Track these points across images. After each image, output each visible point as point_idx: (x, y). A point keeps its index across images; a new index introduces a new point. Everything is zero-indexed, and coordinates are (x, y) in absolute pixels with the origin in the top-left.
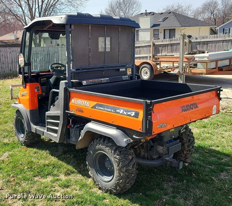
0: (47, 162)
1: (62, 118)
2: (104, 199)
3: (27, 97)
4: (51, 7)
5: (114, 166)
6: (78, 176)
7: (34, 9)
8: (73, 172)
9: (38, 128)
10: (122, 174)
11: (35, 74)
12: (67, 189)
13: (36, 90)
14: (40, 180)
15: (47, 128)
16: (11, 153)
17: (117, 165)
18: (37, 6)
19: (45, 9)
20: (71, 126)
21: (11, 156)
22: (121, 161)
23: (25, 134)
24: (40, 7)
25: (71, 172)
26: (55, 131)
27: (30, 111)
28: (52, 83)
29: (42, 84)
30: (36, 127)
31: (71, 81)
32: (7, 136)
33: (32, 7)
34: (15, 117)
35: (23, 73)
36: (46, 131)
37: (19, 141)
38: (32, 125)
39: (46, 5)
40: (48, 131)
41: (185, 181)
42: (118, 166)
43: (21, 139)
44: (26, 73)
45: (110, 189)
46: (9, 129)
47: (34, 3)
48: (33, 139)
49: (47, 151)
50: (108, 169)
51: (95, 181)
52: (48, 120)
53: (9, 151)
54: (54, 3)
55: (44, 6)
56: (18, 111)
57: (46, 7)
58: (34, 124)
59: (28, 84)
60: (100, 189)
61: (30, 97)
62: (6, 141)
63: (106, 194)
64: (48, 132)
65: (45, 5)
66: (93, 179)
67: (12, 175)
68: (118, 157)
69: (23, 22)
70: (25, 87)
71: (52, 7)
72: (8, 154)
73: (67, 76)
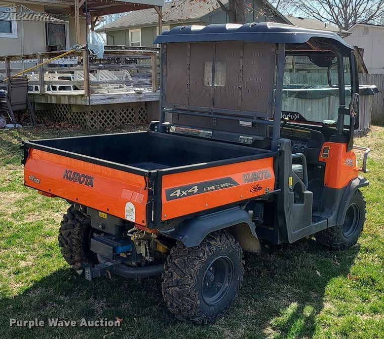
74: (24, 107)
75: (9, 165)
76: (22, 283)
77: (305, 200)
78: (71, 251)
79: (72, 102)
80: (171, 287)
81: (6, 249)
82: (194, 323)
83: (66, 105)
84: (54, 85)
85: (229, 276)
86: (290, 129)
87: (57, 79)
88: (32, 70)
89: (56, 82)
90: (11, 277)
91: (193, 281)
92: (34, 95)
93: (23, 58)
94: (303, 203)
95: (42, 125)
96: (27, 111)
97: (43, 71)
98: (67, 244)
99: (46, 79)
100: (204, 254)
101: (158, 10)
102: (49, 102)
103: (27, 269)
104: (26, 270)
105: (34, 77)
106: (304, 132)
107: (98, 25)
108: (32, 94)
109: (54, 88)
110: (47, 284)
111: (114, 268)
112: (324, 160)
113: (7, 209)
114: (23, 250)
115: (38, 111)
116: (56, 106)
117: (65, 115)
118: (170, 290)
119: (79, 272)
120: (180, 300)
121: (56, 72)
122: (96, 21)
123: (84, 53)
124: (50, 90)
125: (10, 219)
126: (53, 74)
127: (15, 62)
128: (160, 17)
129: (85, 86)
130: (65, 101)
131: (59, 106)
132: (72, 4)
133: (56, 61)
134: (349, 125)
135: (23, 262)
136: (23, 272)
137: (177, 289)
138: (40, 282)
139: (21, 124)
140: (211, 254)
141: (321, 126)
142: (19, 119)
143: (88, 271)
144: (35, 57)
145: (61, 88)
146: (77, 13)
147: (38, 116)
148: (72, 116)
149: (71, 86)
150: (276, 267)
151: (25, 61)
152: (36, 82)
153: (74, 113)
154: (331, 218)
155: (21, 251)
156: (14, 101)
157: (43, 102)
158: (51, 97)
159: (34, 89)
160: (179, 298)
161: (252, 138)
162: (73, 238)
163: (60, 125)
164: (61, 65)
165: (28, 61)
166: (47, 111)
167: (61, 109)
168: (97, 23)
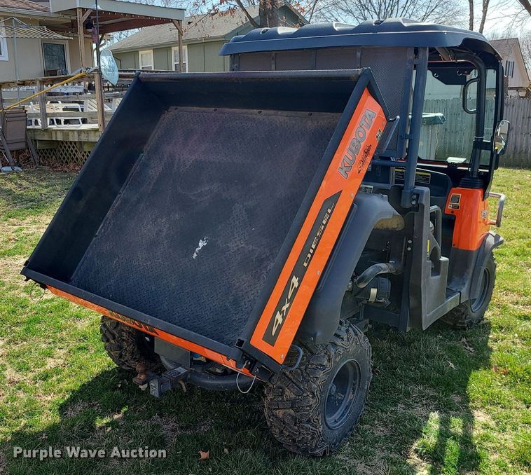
74: (23, 146)
75: (11, 220)
76: (54, 394)
77: (442, 270)
78: (120, 348)
79: (83, 138)
80: (281, 409)
81: (25, 340)
82: (314, 456)
83: (75, 143)
84: (59, 118)
85: (354, 385)
86: (401, 170)
87: (61, 111)
88: (31, 100)
89: (61, 115)
90: (37, 385)
91: (315, 401)
92: (34, 130)
93: (19, 84)
94: (439, 275)
95: (47, 168)
96: (27, 151)
97: (44, 101)
98: (114, 339)
99: (48, 111)
100: (329, 360)
101: (177, 25)
102: (54, 139)
103: (57, 371)
104: (57, 374)
105: (33, 108)
106: (420, 175)
107: (104, 44)
108: (32, 129)
109: (59, 122)
110: (89, 395)
111: (189, 377)
112: (452, 212)
113: (17, 280)
114: (47, 341)
115: (40, 150)
116: (63, 143)
117: (74, 155)
118: (280, 413)
119: (143, 388)
120: (296, 428)
121: (60, 102)
122: (101, 40)
123: (97, 77)
124: (53, 124)
125: (24, 295)
126: (56, 104)
127: (9, 90)
128: (180, 33)
129: (100, 119)
130: (74, 138)
131: (67, 143)
132: (74, 18)
133: (58, 88)
134: (488, 164)
135: (50, 359)
136: (53, 377)
137: (292, 412)
138: (80, 391)
139: (20, 166)
140: (337, 360)
141: (446, 167)
142: (18, 160)
143: (154, 384)
144: (33, 82)
145: (67, 122)
146: (81, 29)
147: (40, 157)
148: (83, 155)
149: (80, 118)
150: (392, 358)
151: (21, 89)
152: (37, 115)
153: (85, 152)
154: (464, 290)
155: (45, 342)
156: (10, 139)
157: (46, 139)
158: (56, 134)
159: (33, 123)
160: (295, 424)
161: (372, 187)
162: (123, 331)
163: (68, 168)
164: (63, 94)
165: (25, 88)
166: (52, 151)
167: (69, 147)
168: (103, 42)
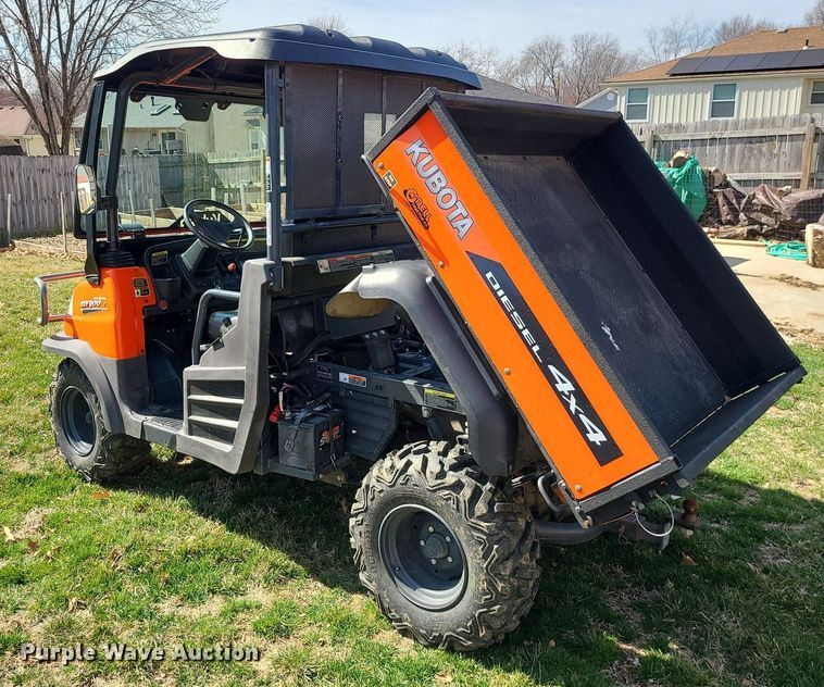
0: (191, 541)
1: (252, 390)
2: (434, 671)
3: (109, 317)
4: (98, 37)
5: (469, 556)
6: (312, 586)
7: (44, 44)
8: (292, 575)
9: (151, 421)
10: (500, 586)
11: (129, 238)
12: (289, 644)
13: (137, 292)
14: (182, 611)
15: (191, 423)
16: (49, 511)
17: (481, 553)
18: (54, 34)
19: (79, 45)
20: (281, 416)
21: (53, 523)
22: (496, 538)
23: (97, 443)
24: (65, 38)
25: (287, 574)
26: (226, 435)
27: (118, 362)
28: (189, 265)
29: (157, 273)
30: (143, 417)
31: (283, 259)
32: (23, 449)
33: (40, 37)
34: (55, 383)
35: (90, 234)
36: (182, 432)
37: (71, 467)
38: (126, 411)
39: (85, 33)
40: (191, 434)
41: (670, 584)
42: (485, 557)
43: (79, 461)
44: (102, 234)
45: (447, 637)
46: (22, 423)
47: (46, 25)
48: (126, 459)
49: (182, 500)
50: (434, 562)
51: (386, 606)
52: (192, 397)
53: (40, 503)
54: (107, 28)
55: (77, 34)
56: (69, 366)
57: (82, 39)
58: (132, 409)
59: (110, 271)
60: (405, 632)
61: (117, 317)
62: (21, 467)
63: (431, 653)
64: (194, 438)
65: (80, 33)
66: (379, 600)
67: (74, 600)
68: (483, 524)
69: (10, 79)
70: (99, 283)
71: (103, 39)
72: (38, 518)
73: (269, 244)
